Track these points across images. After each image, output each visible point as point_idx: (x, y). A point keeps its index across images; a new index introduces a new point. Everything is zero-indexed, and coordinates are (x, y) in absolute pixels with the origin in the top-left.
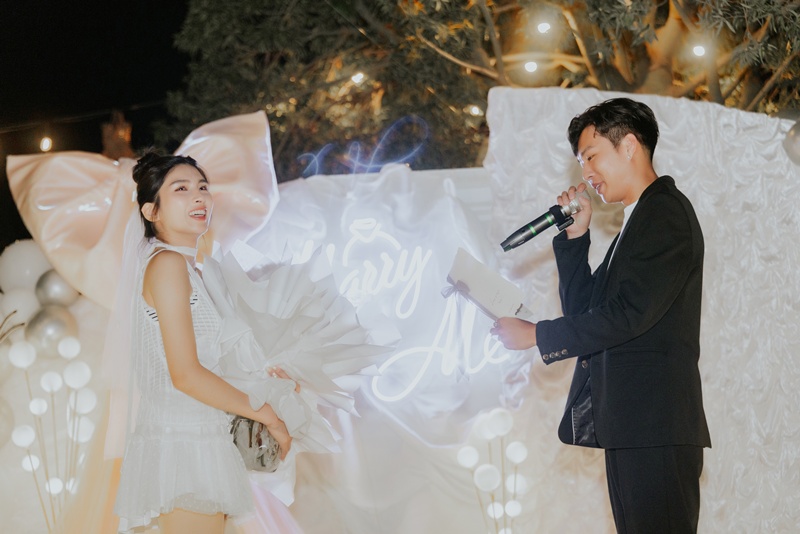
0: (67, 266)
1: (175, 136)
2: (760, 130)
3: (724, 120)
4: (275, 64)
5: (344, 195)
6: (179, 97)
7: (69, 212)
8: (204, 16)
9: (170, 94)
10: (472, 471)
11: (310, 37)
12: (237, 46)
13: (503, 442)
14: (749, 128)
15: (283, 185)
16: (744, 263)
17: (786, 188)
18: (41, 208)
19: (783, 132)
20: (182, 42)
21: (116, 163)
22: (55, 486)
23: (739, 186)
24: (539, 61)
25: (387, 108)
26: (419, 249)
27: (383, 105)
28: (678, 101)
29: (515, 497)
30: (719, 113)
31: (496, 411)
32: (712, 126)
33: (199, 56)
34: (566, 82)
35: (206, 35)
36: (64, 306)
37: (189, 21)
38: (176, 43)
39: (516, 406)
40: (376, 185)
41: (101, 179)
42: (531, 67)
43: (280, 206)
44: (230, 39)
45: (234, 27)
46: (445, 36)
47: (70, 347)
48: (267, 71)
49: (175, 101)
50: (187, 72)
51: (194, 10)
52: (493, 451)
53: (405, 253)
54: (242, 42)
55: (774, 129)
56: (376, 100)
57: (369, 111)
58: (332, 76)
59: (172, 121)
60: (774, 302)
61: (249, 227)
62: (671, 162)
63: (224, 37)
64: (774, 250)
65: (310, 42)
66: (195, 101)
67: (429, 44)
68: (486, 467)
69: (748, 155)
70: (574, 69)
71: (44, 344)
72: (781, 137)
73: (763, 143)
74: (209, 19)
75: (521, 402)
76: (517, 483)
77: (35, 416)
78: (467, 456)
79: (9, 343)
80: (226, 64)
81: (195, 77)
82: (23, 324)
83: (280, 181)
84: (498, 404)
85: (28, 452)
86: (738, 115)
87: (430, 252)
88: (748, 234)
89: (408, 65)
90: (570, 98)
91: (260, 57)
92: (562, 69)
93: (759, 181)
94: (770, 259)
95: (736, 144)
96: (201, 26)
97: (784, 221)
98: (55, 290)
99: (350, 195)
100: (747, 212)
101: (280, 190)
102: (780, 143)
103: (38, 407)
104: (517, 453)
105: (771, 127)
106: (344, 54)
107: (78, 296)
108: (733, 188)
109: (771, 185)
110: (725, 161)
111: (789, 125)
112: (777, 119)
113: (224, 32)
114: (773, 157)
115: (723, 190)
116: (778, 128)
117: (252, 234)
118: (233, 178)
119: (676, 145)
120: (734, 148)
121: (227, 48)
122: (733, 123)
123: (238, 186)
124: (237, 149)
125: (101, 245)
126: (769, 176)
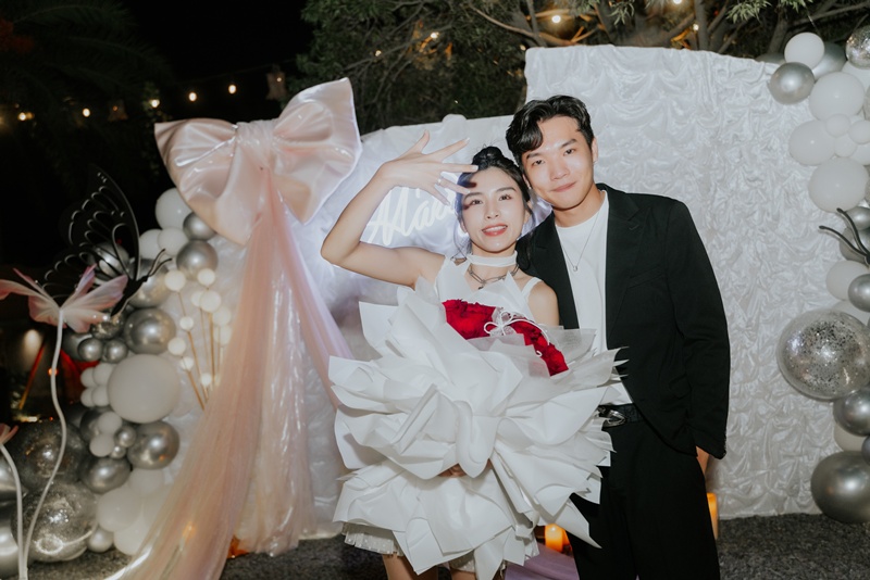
2: (748, 73)
3: (719, 66)
4: (373, 28)
6: (305, 59)
11: (397, 7)
12: (345, 16)
14: (739, 72)
15: (364, 136)
17: (769, 121)
18: (179, 164)
19: (768, 74)
20: (307, 17)
21: (235, 126)
22: (206, 380)
24: (562, 15)
25: (457, 55)
27: (453, 53)
28: (680, 52)
30: (713, 60)
32: (709, 72)
33: (319, 25)
34: (582, 29)
35: (321, 10)
36: (204, 240)
38: (302, 16)
40: (439, 132)
42: (556, 19)
43: (363, 154)
45: (341, 4)
46: (492, 6)
47: (207, 277)
48: (369, 33)
49: (303, 61)
50: (313, 37)
55: (760, 71)
56: (448, 51)
57: (444, 58)
58: (417, 34)
62: (675, 104)
63: (334, 11)
64: (756, 173)
65: (398, 10)
66: (316, 60)
67: (479, 11)
69: (738, 95)
70: (587, 18)
71: (191, 271)
72: (766, 78)
73: (751, 84)
77: (185, 330)
79: (166, 271)
80: (338, 31)
81: (319, 41)
82: (170, 260)
83: (361, 134)
85: (182, 356)
86: (730, 60)
88: (737, 160)
89: (466, 28)
90: (592, 55)
91: (362, 23)
92: (579, 19)
93: (746, 116)
94: (754, 180)
95: (728, 86)
97: (766, 148)
98: (199, 227)
100: (736, 143)
101: (362, 140)
102: (765, 84)
103: (186, 323)
105: (757, 71)
106: (422, 17)
107: (214, 234)
108: (725, 123)
109: (756, 119)
110: (719, 101)
111: (772, 67)
112: (762, 63)
113: (334, 7)
114: (758, 95)
115: (717, 125)
116: (764, 71)
117: (342, 180)
118: (324, 136)
119: (678, 89)
120: (726, 89)
121: (337, 18)
122: (726, 68)
123: (330, 141)
124: (327, 110)
125: (227, 193)
126: (755, 112)
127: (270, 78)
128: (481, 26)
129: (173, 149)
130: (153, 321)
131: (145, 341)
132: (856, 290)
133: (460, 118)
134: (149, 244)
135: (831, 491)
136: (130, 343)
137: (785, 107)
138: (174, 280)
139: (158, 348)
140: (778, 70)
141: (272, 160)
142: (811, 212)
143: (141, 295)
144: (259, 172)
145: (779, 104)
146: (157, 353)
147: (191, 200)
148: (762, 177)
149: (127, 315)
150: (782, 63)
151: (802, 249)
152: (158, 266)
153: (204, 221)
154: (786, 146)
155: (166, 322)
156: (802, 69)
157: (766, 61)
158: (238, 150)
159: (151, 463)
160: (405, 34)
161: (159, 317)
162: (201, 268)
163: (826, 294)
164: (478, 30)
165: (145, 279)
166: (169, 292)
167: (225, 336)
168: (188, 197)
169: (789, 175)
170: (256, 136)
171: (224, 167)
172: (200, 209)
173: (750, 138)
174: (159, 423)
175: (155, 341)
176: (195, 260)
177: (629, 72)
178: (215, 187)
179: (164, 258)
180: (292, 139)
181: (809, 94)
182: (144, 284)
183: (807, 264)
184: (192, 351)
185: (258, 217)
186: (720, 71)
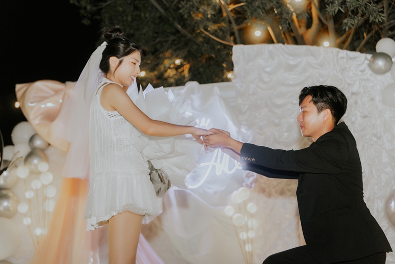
0: (42, 131)
2: (357, 59)
3: (341, 55)
7: (43, 106)
10: (231, 218)
13: (245, 203)
14: (352, 58)
16: (353, 119)
17: (370, 85)
19: (367, 60)
22: (39, 232)
23: (349, 84)
29: (252, 229)
30: (338, 53)
31: (241, 189)
32: (335, 58)
36: (43, 150)
39: (251, 187)
40: (183, 91)
41: (57, 92)
47: (43, 166)
52: (241, 208)
60: (368, 136)
64: (366, 113)
67: (207, 33)
68: (238, 215)
69: (352, 71)
71: (33, 167)
72: (367, 62)
73: (359, 65)
75: (253, 185)
76: (253, 223)
77: (28, 199)
78: (229, 210)
79: (16, 166)
82: (22, 157)
84: (242, 186)
85: (25, 215)
86: (347, 53)
88: (354, 106)
93: (358, 82)
94: (365, 117)
95: (346, 66)
97: (370, 99)
98: (38, 143)
102: (367, 65)
103: (29, 195)
104: (252, 208)
105: (362, 58)
107: (49, 145)
108: (346, 85)
109: (364, 84)
110: (342, 73)
111: (369, 56)
112: (364, 54)
114: (364, 71)
115: (342, 86)
116: (365, 58)
119: (319, 67)
120: (346, 68)
122: (345, 56)
126: (362, 80)
128: (207, 43)
130: (7, 198)
133: (195, 83)
134: (8, 153)
137: (379, 77)
138: (21, 172)
139: (10, 214)
140: (373, 57)
145: (376, 75)
147: (36, 126)
148: (370, 115)
150: (375, 53)
152: (13, 163)
153: (42, 139)
154: (381, 98)
157: (366, 53)
161: (10, 194)
162: (39, 164)
166: (18, 179)
173: (361, 93)
175: (7, 209)
177: (291, 58)
178: (50, 117)
181: (390, 69)
182: (5, 172)
186: (342, 58)
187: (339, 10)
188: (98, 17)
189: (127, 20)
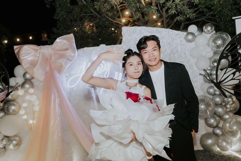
1: (55, 37)
2: (179, 35)
3: (172, 33)
4: (74, 21)
5: (92, 52)
8: (59, 12)
9: (53, 28)
11: (81, 16)
12: (67, 18)
14: (177, 34)
15: (78, 50)
17: (185, 47)
18: (22, 58)
19: (184, 35)
20: (55, 17)
21: (39, 47)
22: (31, 122)
24: (125, 20)
26: (109, 63)
27: (96, 29)
28: (162, 29)
32: (170, 34)
33: (59, 20)
34: (130, 23)
35: (60, 16)
36: (30, 80)
37: (56, 13)
38: (54, 17)
40: (99, 49)
41: (36, 51)
43: (78, 55)
44: (65, 16)
45: (66, 14)
46: (111, 15)
47: (31, 91)
48: (73, 23)
49: (55, 30)
50: (57, 23)
51: (57, 11)
53: (106, 64)
54: (67, 17)
55: (182, 34)
56: (94, 28)
57: (93, 30)
58: (86, 24)
59: (54, 34)
61: (71, 61)
63: (64, 16)
64: (182, 60)
65: (81, 17)
66: (58, 29)
67: (107, 17)
69: (177, 40)
70: (132, 21)
71: (26, 89)
72: (183, 36)
73: (180, 37)
74: (60, 12)
77: (24, 107)
79: (18, 89)
80: (64, 22)
81: (59, 24)
82: (20, 86)
83: (77, 49)
85: (24, 115)
86: (175, 31)
87: (111, 63)
89: (103, 22)
90: (139, 29)
91: (71, 20)
92: (129, 21)
93: (179, 45)
95: (174, 38)
96: (59, 14)
97: (184, 54)
98: (28, 76)
99: (93, 52)
100: (177, 52)
101: (77, 51)
102: (183, 38)
103: (25, 105)
106: (88, 19)
107: (33, 78)
108: (174, 47)
109: (182, 46)
110: (172, 41)
111: (185, 33)
112: (182, 32)
113: (64, 15)
114: (182, 40)
115: (172, 48)
116: (183, 34)
117: (72, 62)
118: (67, 49)
119: (162, 38)
120: (174, 39)
121: (64, 18)
122: (174, 33)
123: (68, 51)
124: (67, 43)
125: (37, 66)
126: (181, 44)
127: (43, 35)
128: (108, 21)
129: (20, 53)
130: (14, 105)
131: (11, 111)
132: (209, 90)
133: (104, 45)
134: (12, 82)
135: (205, 143)
136: (6, 112)
137: (188, 43)
138: (20, 92)
139: (15, 113)
140: (187, 34)
141: (51, 56)
142: (196, 70)
143: (10, 97)
144: (47, 60)
145: (187, 43)
146: (14, 114)
147: (26, 68)
148: (184, 61)
149: (5, 103)
150: (187, 32)
151: (194, 80)
152: (15, 88)
153: (29, 74)
154: (189, 54)
155: (18, 105)
156: (193, 34)
157: (183, 32)
158: (41, 54)
159: (13, 148)
160: (83, 24)
161: (15, 103)
162: (29, 88)
163: (200, 91)
164: (106, 22)
165: (11, 92)
166: (19, 96)
167: (37, 108)
168: (25, 67)
169: (190, 61)
170: (46, 50)
171: (36, 58)
172: (29, 71)
173: (180, 51)
174: (16, 136)
175: (14, 111)
176: (27, 86)
179: (17, 86)
180: (57, 51)
181: (194, 40)
182: (11, 93)
183: (196, 84)
184: (26, 113)
185: (47, 73)
186: (172, 34)
187: (175, 12)
188: (54, 4)
189: (68, 6)
